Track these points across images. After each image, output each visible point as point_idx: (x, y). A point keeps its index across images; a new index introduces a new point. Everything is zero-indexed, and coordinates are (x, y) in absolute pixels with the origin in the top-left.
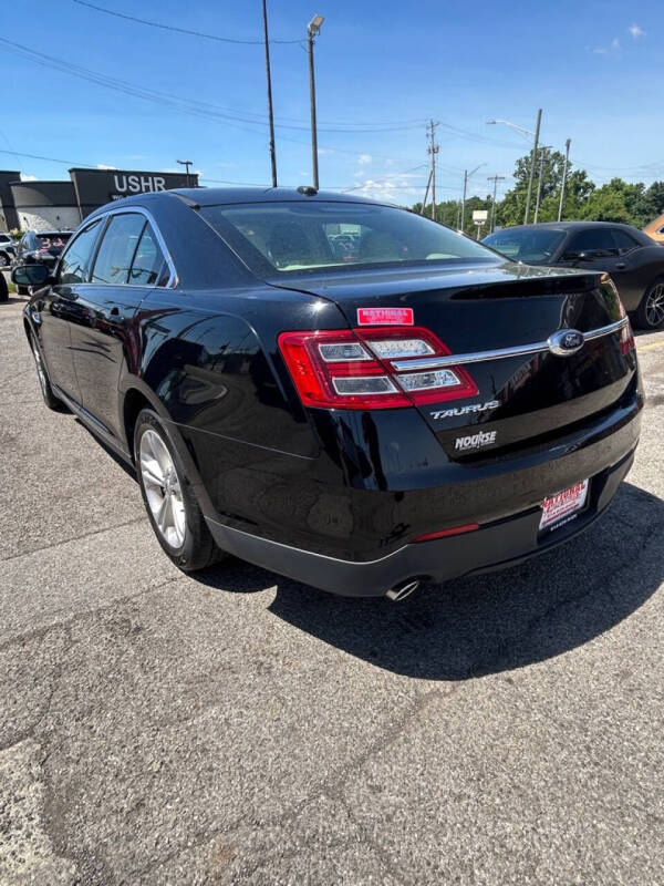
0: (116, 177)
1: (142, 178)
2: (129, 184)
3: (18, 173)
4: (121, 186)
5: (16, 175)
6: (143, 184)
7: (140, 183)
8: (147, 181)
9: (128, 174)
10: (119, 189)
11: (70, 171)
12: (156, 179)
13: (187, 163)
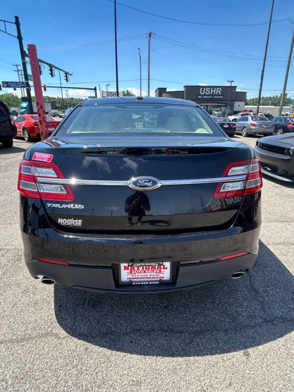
0: (201, 89)
1: (212, 89)
2: (206, 91)
3: (166, 89)
4: (202, 93)
5: (165, 89)
6: (212, 91)
7: (210, 91)
8: (213, 90)
9: (206, 87)
10: (201, 93)
11: (184, 87)
12: (217, 89)
13: (231, 82)
